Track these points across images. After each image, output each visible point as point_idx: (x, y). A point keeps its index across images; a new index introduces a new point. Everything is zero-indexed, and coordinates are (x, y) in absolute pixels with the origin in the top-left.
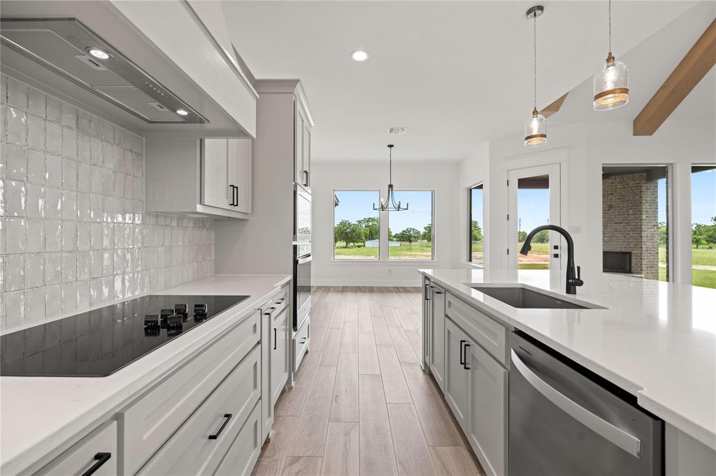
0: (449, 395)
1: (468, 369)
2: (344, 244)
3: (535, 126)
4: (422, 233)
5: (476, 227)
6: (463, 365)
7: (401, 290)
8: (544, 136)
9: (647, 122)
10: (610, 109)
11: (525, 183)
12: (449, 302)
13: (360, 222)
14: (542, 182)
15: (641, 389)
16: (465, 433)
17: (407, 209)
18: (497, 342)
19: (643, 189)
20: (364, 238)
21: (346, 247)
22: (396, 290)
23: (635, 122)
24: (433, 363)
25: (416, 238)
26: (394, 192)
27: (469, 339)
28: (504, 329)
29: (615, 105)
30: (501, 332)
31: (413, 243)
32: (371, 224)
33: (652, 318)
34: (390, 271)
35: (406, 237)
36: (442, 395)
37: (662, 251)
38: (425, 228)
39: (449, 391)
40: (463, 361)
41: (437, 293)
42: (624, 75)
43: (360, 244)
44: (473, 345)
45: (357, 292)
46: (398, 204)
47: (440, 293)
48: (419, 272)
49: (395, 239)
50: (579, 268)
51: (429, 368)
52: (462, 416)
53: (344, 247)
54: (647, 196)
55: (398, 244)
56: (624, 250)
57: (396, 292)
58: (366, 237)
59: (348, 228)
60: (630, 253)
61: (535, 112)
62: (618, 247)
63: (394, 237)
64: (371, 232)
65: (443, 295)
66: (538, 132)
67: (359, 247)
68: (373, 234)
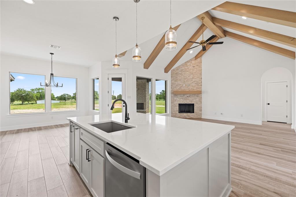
0: (82, 174)
1: (90, 161)
2: (21, 102)
3: (116, 61)
4: (72, 96)
5: (97, 94)
6: (88, 160)
7: (59, 126)
8: (119, 65)
9: (147, 65)
10: (137, 61)
11: (114, 79)
12: (82, 133)
13: (33, 90)
14: (120, 79)
15: (140, 158)
16: (89, 189)
17: (62, 87)
18: (100, 148)
19: (146, 84)
20: (36, 99)
21: (22, 104)
22: (56, 127)
23: (144, 64)
24: (74, 161)
25: (69, 99)
26: (54, 77)
27: (90, 148)
28: (103, 142)
29: (138, 60)
30: (102, 144)
31: (67, 101)
32: (41, 91)
33: (148, 122)
34: (52, 117)
35: (63, 98)
36: (79, 174)
37: (150, 101)
38: (73, 94)
39: (82, 172)
40: (87, 158)
41: (76, 129)
42: (140, 52)
43: (33, 102)
44: (92, 150)
45: (29, 131)
46: (56, 84)
47: (78, 129)
48: (67, 119)
49: (56, 99)
50: (128, 114)
51: (73, 164)
52: (87, 182)
53: (20, 104)
54: (147, 86)
55: (58, 102)
56: (142, 103)
57: (56, 128)
58: (37, 98)
59: (23, 93)
60: (143, 103)
61: (116, 56)
62: (140, 102)
63: (56, 98)
64: (41, 95)
65: (79, 130)
66: (117, 63)
67: (32, 104)
68: (42, 97)
